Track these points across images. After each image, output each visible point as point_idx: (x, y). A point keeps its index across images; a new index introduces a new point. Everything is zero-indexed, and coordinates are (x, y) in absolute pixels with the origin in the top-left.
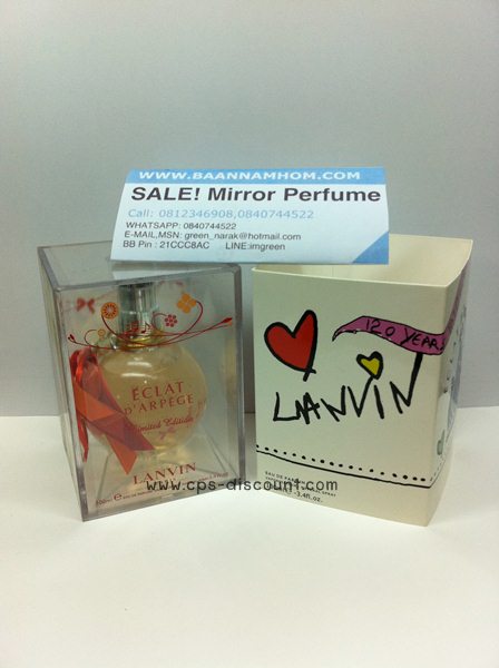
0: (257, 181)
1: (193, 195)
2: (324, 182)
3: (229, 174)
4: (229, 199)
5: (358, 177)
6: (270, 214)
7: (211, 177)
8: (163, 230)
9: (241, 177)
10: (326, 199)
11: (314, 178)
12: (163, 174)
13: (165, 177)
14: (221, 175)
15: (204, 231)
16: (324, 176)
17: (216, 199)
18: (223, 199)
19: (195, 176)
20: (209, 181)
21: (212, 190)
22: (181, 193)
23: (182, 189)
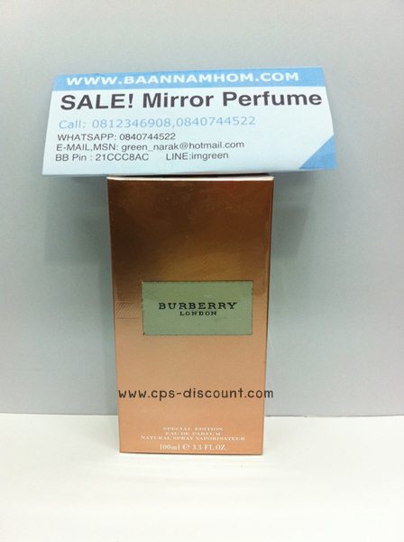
0: (192, 85)
1: (126, 103)
2: (262, 84)
3: (163, 77)
4: (166, 105)
5: (297, 79)
6: (209, 121)
7: (144, 81)
8: (97, 142)
9: (175, 81)
10: (266, 103)
11: (251, 80)
12: (92, 79)
13: (95, 83)
14: (153, 79)
15: (141, 143)
16: (262, 77)
17: (152, 106)
18: (159, 105)
19: (127, 80)
20: (141, 86)
21: (146, 96)
22: (114, 100)
23: (114, 96)
